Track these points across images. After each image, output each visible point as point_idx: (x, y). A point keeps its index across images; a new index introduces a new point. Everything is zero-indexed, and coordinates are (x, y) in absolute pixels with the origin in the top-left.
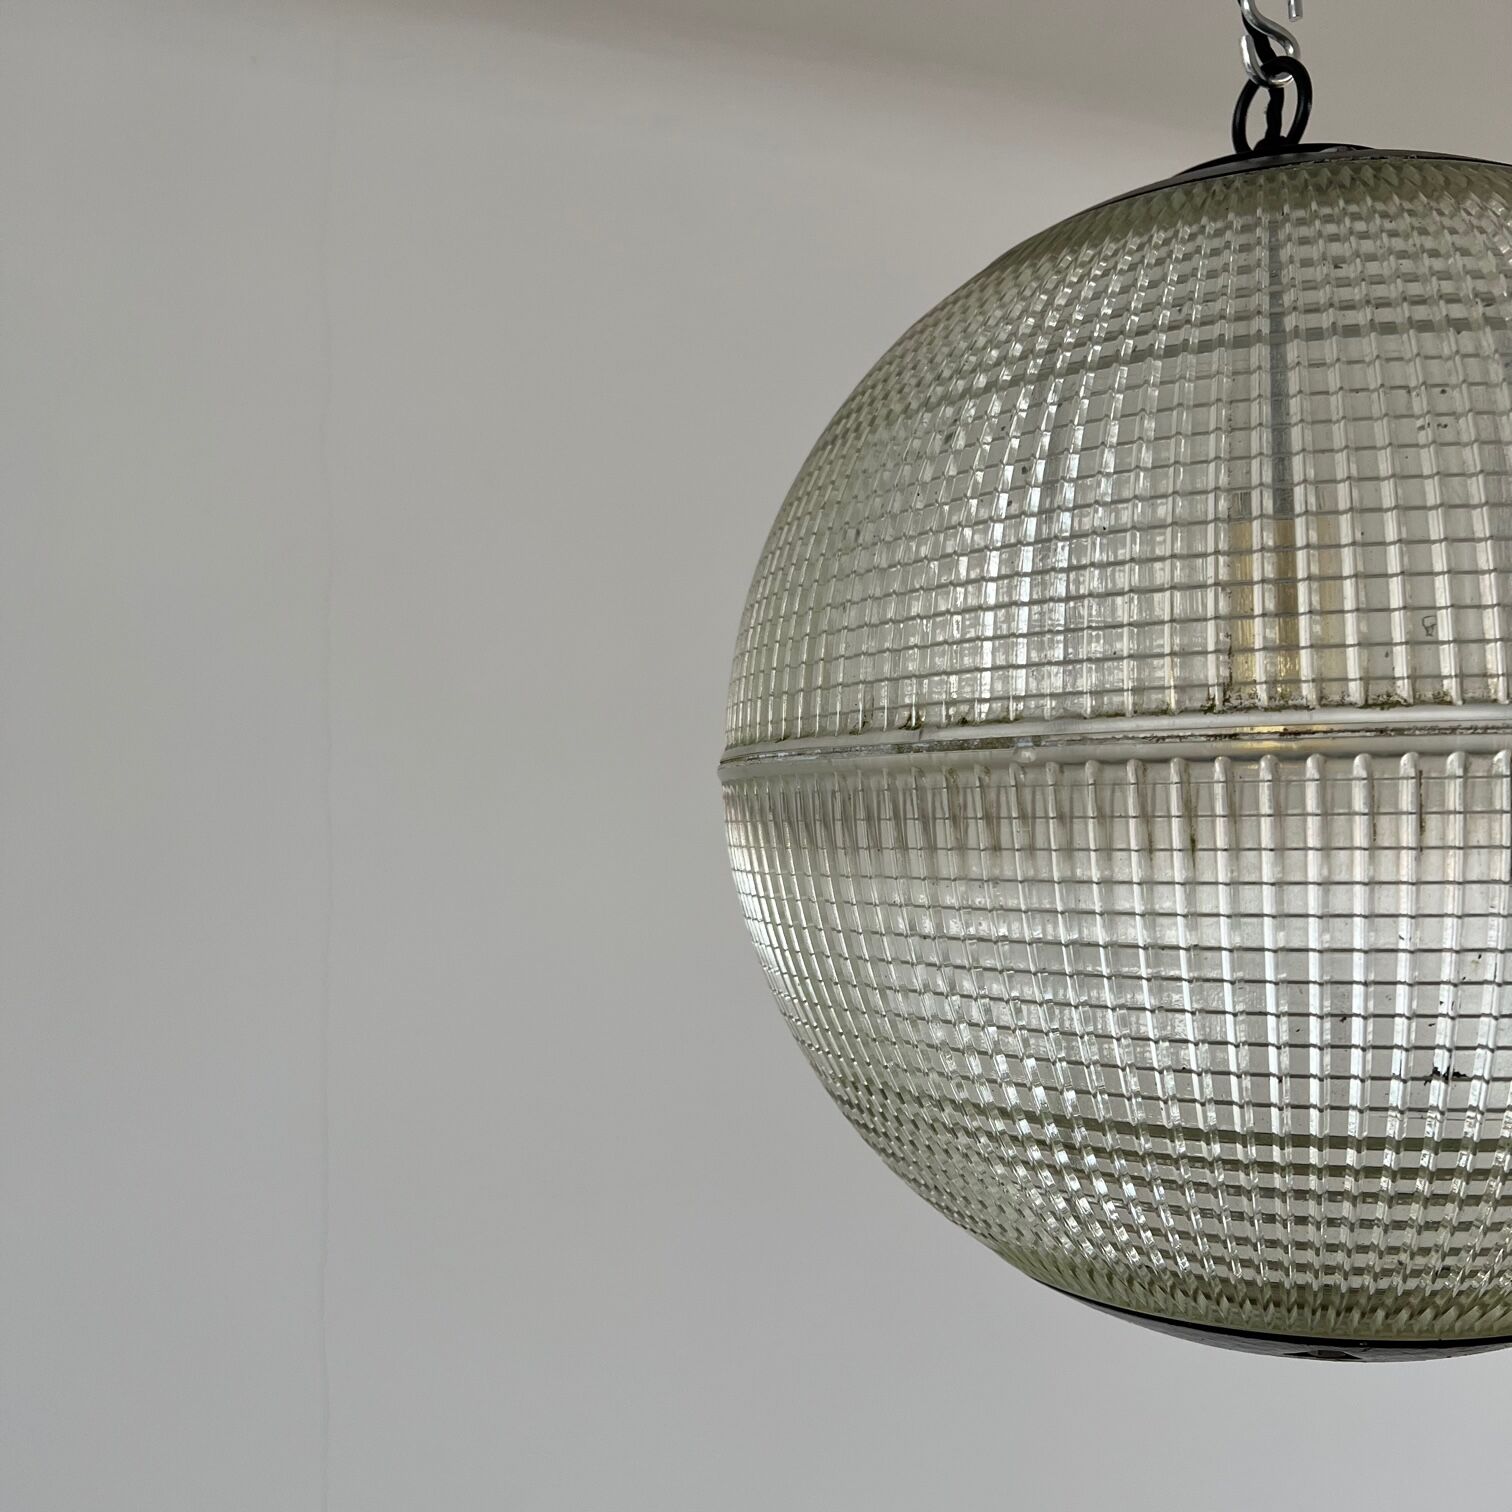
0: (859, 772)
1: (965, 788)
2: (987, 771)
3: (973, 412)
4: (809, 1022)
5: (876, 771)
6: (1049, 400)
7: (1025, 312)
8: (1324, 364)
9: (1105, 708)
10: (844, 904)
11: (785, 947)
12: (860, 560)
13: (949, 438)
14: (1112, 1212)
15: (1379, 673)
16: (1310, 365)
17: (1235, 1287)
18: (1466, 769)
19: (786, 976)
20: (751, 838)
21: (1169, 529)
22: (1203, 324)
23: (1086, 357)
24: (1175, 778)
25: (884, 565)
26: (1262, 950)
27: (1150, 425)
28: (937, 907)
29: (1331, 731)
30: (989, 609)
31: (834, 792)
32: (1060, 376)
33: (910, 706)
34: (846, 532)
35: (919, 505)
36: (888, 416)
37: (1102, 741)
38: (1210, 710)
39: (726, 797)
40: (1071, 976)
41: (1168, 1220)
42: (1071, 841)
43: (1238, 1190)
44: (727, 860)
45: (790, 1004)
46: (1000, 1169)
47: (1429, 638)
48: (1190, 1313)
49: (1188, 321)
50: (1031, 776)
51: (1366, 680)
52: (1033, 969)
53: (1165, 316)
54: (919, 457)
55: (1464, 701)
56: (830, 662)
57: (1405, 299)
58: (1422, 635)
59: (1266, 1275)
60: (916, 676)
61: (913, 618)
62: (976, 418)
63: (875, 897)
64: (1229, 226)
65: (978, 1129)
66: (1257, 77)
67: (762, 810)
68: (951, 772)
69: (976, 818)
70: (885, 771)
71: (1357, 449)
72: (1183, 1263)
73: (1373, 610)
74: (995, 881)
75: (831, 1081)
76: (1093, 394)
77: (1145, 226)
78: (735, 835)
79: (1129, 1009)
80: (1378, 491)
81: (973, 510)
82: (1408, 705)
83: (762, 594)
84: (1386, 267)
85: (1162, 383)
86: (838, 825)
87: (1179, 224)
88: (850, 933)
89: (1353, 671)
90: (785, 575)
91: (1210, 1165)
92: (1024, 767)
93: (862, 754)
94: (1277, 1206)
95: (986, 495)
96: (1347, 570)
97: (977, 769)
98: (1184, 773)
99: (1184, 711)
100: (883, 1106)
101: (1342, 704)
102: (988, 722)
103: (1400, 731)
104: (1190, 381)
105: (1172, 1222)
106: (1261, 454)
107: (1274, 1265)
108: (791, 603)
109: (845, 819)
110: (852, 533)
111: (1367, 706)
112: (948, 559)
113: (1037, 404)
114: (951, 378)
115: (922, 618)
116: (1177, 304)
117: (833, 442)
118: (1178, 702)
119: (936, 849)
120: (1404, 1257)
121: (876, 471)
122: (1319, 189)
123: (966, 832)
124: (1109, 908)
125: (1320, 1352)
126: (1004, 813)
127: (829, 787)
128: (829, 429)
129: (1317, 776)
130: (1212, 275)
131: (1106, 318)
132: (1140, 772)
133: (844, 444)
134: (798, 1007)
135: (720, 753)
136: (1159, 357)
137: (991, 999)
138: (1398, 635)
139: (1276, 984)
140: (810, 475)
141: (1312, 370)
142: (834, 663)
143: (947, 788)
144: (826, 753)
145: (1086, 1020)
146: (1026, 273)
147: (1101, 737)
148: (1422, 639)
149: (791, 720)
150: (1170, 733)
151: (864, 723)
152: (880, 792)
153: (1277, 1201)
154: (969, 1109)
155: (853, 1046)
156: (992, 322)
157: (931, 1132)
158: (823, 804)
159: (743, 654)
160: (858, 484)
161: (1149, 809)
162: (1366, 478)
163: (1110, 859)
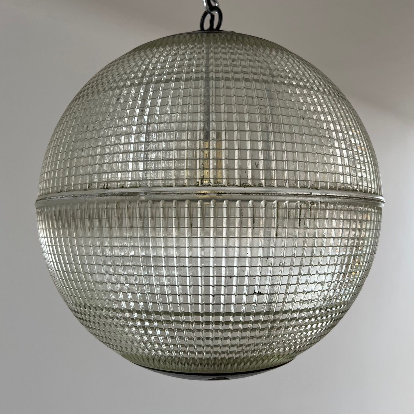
0: (87, 203)
1: (122, 208)
2: (130, 203)
3: (126, 92)
4: (65, 286)
5: (93, 203)
6: (150, 90)
7: (142, 64)
8: (230, 88)
9: (167, 184)
10: (79, 246)
11: (58, 261)
12: (88, 135)
13: (118, 99)
14: (161, 340)
15: (244, 177)
16: (226, 88)
17: (197, 360)
18: (266, 205)
19: (58, 271)
20: (47, 226)
21: (186, 132)
22: (196, 73)
23: (162, 79)
24: (186, 206)
25: (96, 137)
26: (210, 257)
27: (181, 100)
28: (112, 247)
29: (231, 193)
30: (131, 152)
31: (77, 210)
32: (154, 83)
33: (105, 182)
34: (83, 126)
35: (109, 119)
36: (98, 92)
37: (166, 194)
38: (197, 186)
39: (38, 213)
40: (153, 267)
41: (170, 341)
42: (155, 225)
43: (190, 330)
44: (37, 234)
45: (58, 281)
46: (127, 329)
47: (257, 168)
48: (182, 369)
49: (192, 71)
50: (143, 205)
51: (240, 179)
52: (141, 265)
53: (185, 69)
54: (108, 104)
55: (266, 186)
56: (77, 167)
57: (252, 72)
58: (255, 167)
59: (198, 356)
60: (107, 172)
61: (106, 154)
62: (127, 94)
63: (90, 244)
64: (203, 46)
65: (121, 317)
66: (208, 11)
67: (51, 216)
68: (118, 203)
69: (125, 218)
70: (96, 203)
71: (239, 113)
72: (174, 354)
73: (243, 159)
74: (131, 238)
75: (71, 305)
76: (164, 90)
77: (179, 44)
78: (40, 225)
79: (170, 276)
80: (244, 125)
81: (126, 122)
82: (251, 187)
83: (53, 145)
84: (247, 63)
85: (184, 88)
86: (79, 220)
87: (189, 44)
88: (81, 256)
89: (237, 176)
90: (62, 139)
91: (182, 323)
92: (142, 202)
93: (88, 197)
94: (201, 335)
95: (131, 117)
96: (236, 147)
97: (126, 202)
98: (189, 205)
99: (190, 186)
100: (90, 312)
101: (234, 186)
102: (130, 187)
103: (249, 194)
104: (192, 89)
105: (171, 341)
106: (213, 112)
107: (200, 353)
108: (64, 148)
109: (81, 218)
110: (85, 127)
111: (240, 186)
112: (118, 136)
113: (146, 91)
114: (119, 81)
115: (109, 154)
116: (189, 66)
117: (79, 98)
118: (188, 183)
119: (112, 228)
120: (244, 347)
121: (94, 108)
122: (227, 40)
123: (122, 222)
124: (166, 245)
125: (218, 378)
126: (134, 216)
127: (76, 208)
128: (77, 95)
129: (226, 206)
130: (199, 59)
131: (167, 68)
132: (177, 204)
133: (83, 99)
134: (61, 281)
135: (36, 198)
136: (183, 81)
137: (128, 275)
138: (249, 167)
139: (213, 267)
140: (71, 108)
141: (227, 89)
142: (78, 168)
143: (117, 208)
144: (75, 196)
145: (157, 280)
146: (142, 54)
147: (166, 193)
148: (256, 168)
149: (63, 186)
150: (186, 192)
151: (89, 187)
152: (94, 209)
153: (201, 333)
154: (119, 311)
155: (80, 293)
156: (132, 66)
157: (105, 319)
158: (74, 213)
159: (46, 165)
160: (88, 111)
161: (179, 215)
162: (241, 122)
163: (167, 230)
